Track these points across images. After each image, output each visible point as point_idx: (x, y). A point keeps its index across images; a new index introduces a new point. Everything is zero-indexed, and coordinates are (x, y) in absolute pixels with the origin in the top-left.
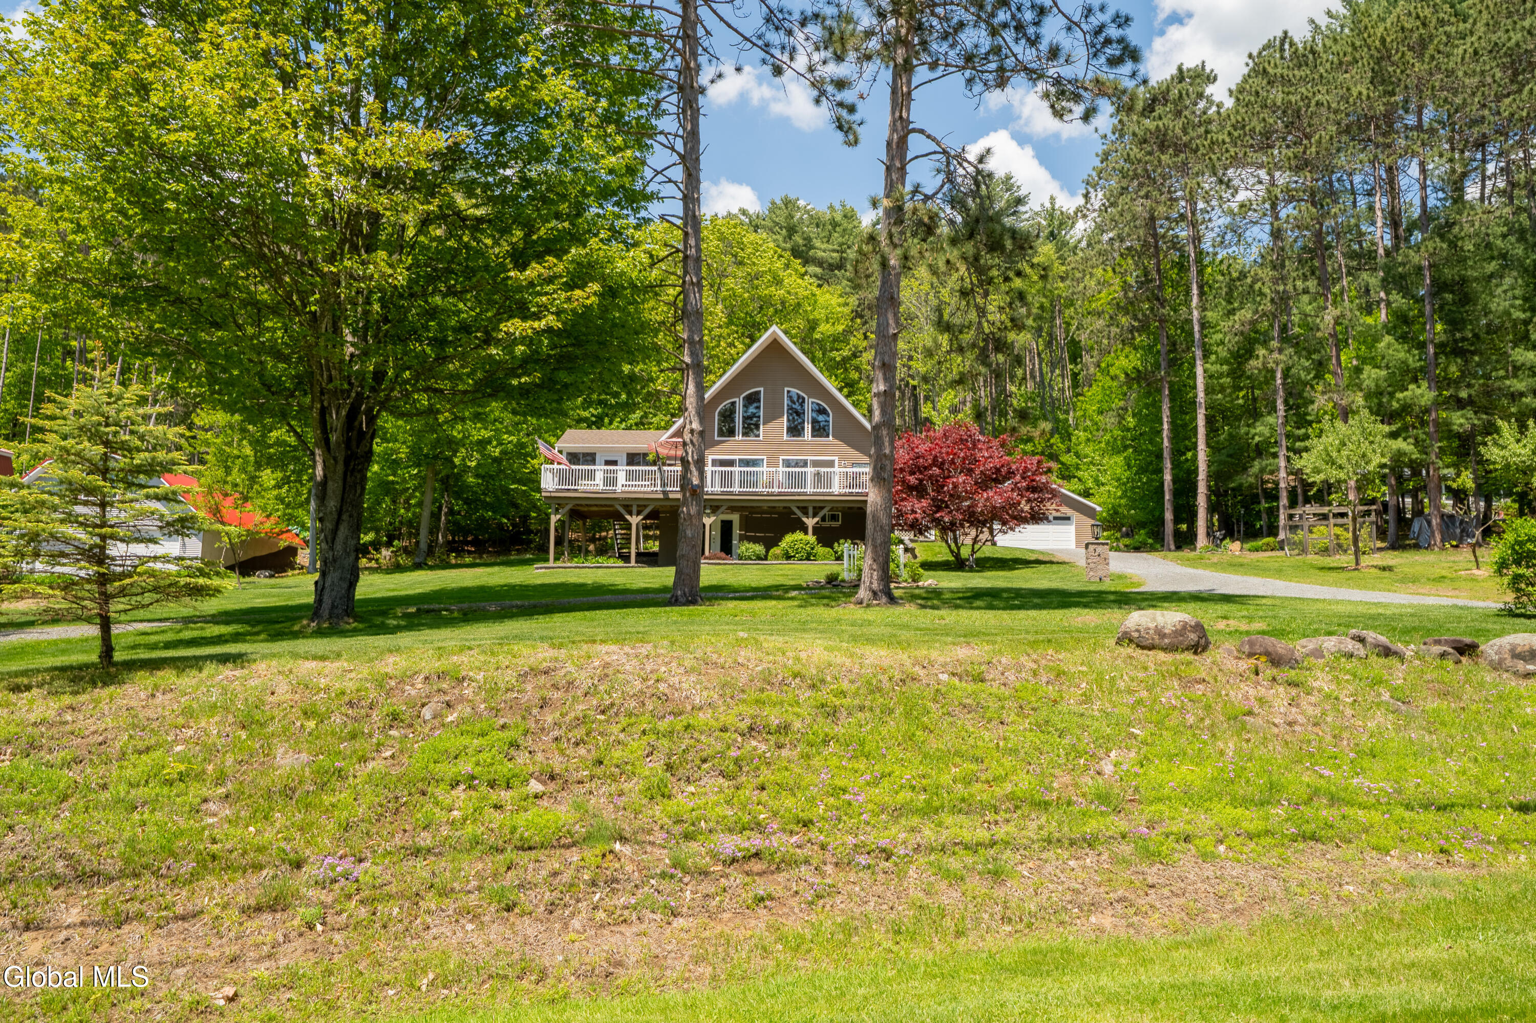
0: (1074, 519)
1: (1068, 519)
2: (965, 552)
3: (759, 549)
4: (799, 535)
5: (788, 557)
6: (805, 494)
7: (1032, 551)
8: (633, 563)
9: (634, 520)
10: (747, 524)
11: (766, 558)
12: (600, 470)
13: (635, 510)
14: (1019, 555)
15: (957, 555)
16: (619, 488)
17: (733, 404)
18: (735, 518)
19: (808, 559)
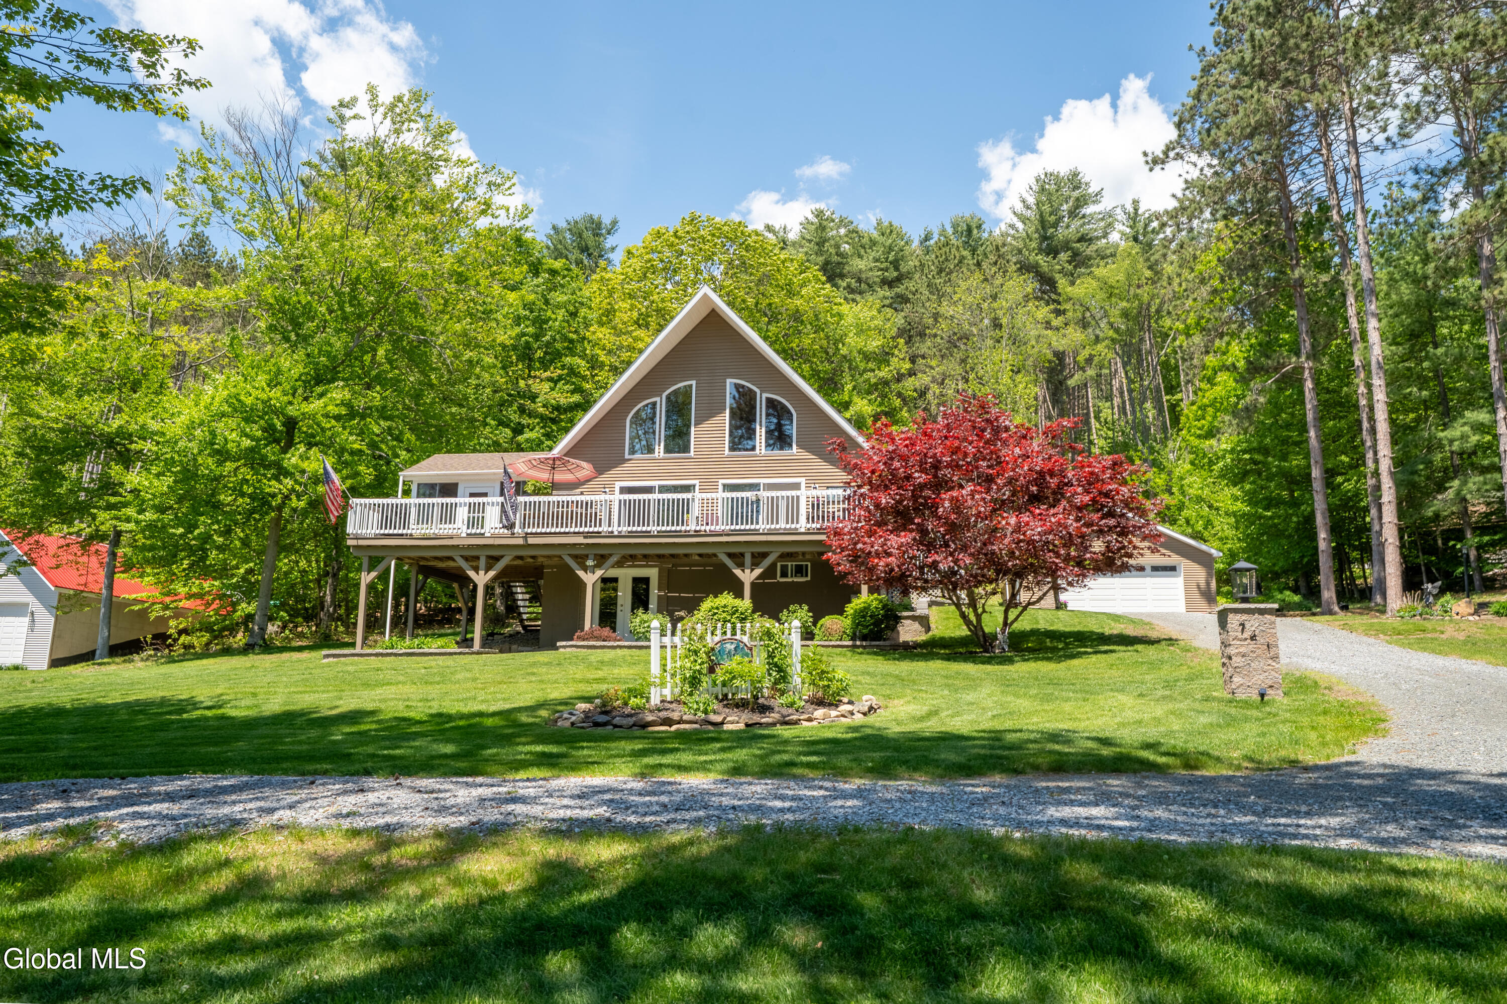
0: (1182, 569)
1: (1173, 569)
2: (992, 623)
4: (726, 599)
6: (756, 532)
7: (1116, 618)
8: (476, 647)
9: (481, 579)
10: (669, 581)
12: (462, 503)
13: (482, 563)
14: (1094, 627)
15: (976, 628)
16: (487, 530)
17: (654, 404)
18: (652, 573)
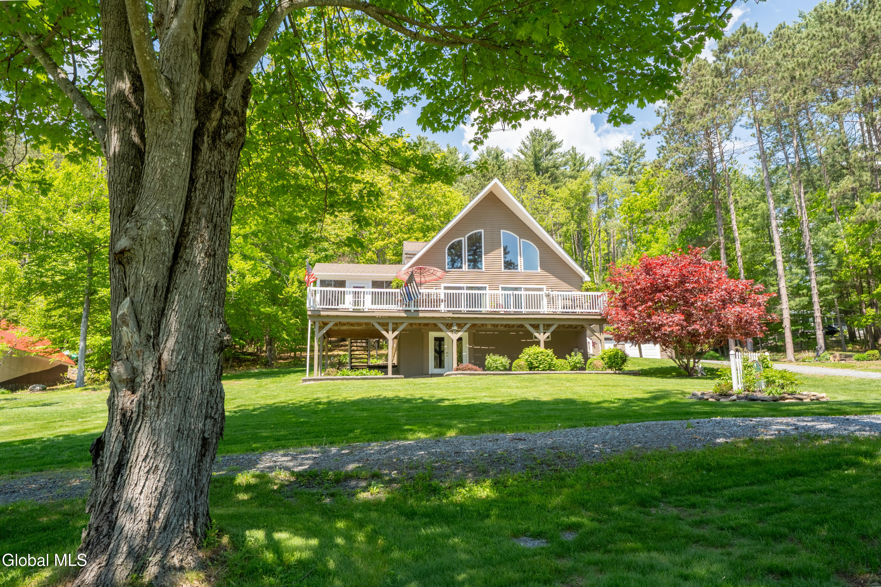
3: (504, 360)
4: (535, 349)
5: (531, 367)
8: (390, 375)
9: (390, 336)
11: (510, 369)
13: (390, 327)
16: (368, 309)
17: (461, 241)
18: (465, 334)
19: (550, 369)
